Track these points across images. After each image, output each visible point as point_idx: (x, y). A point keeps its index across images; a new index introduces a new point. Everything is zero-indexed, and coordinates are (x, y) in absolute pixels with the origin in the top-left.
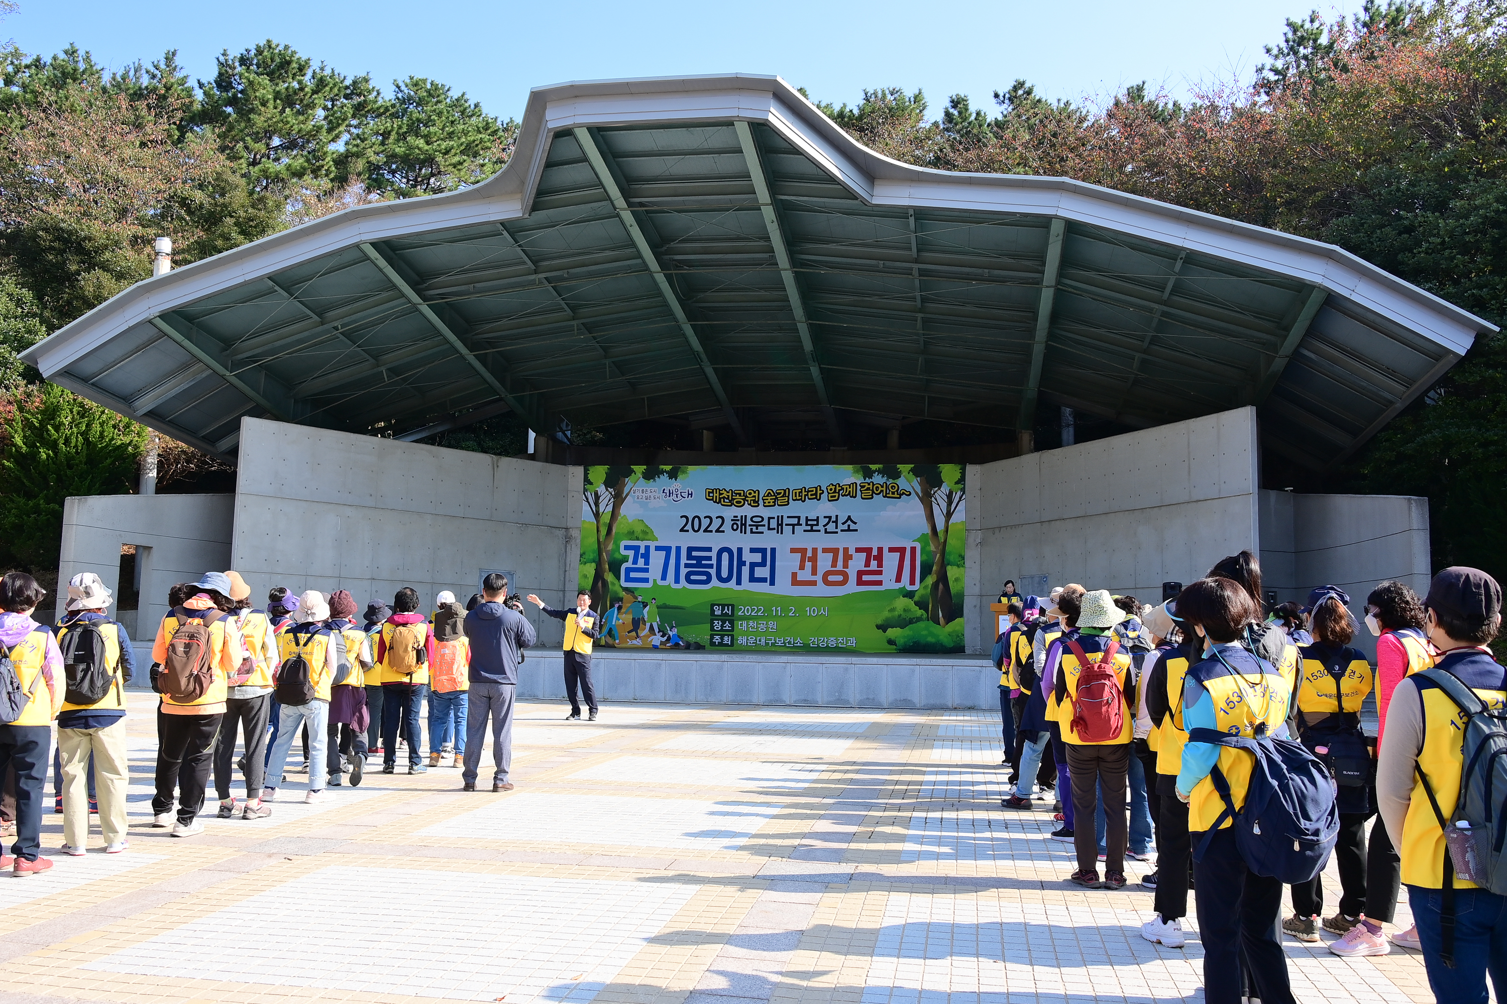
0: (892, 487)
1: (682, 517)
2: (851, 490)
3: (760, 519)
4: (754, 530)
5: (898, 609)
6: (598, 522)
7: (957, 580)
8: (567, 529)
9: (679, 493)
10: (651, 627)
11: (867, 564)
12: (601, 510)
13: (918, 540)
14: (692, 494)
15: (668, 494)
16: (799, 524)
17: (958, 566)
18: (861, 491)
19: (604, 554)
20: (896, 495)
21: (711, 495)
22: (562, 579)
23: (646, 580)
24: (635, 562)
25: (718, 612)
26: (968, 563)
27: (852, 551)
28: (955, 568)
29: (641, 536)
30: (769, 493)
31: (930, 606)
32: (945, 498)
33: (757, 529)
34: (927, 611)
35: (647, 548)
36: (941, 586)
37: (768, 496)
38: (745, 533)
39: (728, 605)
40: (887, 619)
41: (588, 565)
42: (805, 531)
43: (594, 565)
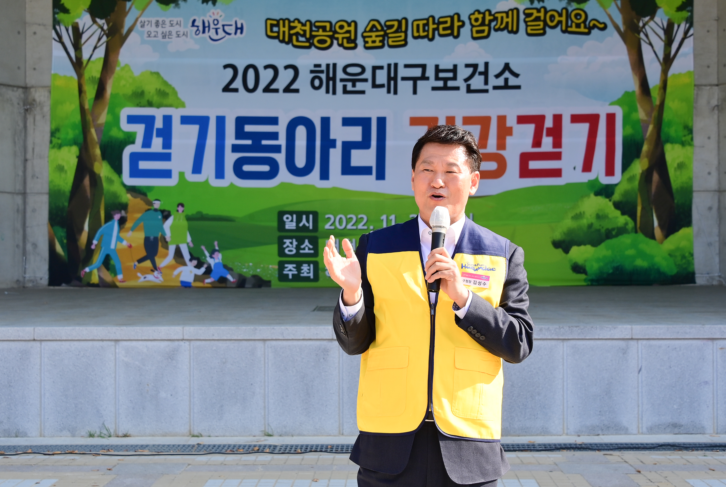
0: (576, 15)
1: (226, 67)
2: (510, 20)
3: (358, 70)
4: (349, 87)
5: (587, 214)
6: (80, 76)
7: (681, 166)
8: (26, 88)
9: (220, 26)
10: (178, 254)
11: (537, 143)
12: (85, 56)
13: (619, 102)
14: (242, 29)
15: (201, 28)
16: (424, 77)
17: (683, 144)
18: (526, 22)
19: (93, 131)
20: (582, 29)
21: (275, 29)
22: (21, 173)
23: (167, 174)
24: (147, 143)
25: (290, 225)
26: (698, 139)
27: (511, 122)
28: (677, 147)
29: (156, 99)
30: (374, 26)
31: (639, 209)
32: (661, 33)
33: (354, 86)
34: (633, 216)
35: (167, 120)
36: (656, 177)
37: (371, 31)
38: (334, 93)
39: (307, 214)
40: (570, 232)
41: (65, 149)
42: (434, 89)
43: (75, 150)
